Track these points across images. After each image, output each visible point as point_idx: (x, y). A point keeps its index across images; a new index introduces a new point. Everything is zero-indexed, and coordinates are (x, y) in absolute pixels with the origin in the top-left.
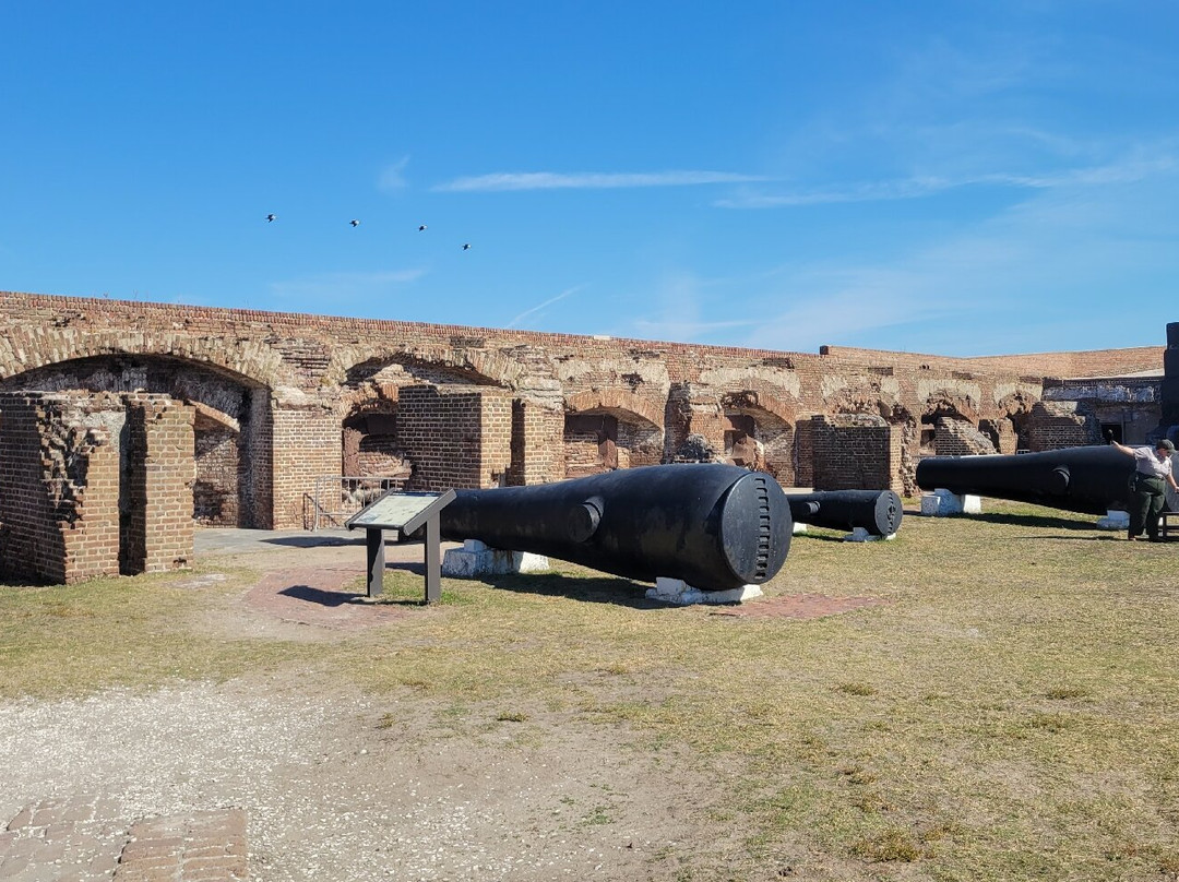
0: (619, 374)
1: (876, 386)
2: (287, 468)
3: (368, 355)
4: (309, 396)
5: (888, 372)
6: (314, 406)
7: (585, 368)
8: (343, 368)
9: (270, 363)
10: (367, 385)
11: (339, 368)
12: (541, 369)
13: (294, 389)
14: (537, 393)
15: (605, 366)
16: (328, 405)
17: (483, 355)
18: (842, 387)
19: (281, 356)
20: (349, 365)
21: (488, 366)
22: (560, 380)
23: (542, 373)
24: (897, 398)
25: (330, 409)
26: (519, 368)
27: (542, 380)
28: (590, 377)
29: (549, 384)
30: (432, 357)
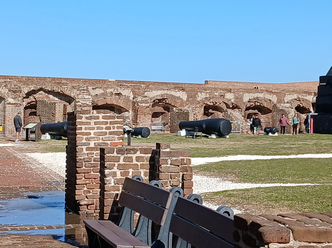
0: (114, 93)
1: (223, 96)
2: (9, 120)
3: (32, 89)
4: (15, 101)
5: (230, 91)
6: (16, 103)
7: (101, 91)
8: (24, 93)
9: (5, 92)
10: (31, 97)
11: (23, 93)
12: (85, 92)
13: (11, 99)
14: (83, 100)
15: (109, 91)
16: (20, 103)
17: (66, 89)
18: (206, 96)
19: (8, 90)
20: (26, 92)
21: (67, 92)
22: (92, 96)
23: (85, 94)
24: (233, 101)
25: (21, 104)
26: (78, 92)
27: (85, 96)
28: (103, 94)
29: (87, 97)
30: (51, 89)
